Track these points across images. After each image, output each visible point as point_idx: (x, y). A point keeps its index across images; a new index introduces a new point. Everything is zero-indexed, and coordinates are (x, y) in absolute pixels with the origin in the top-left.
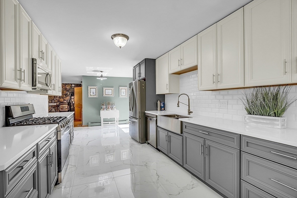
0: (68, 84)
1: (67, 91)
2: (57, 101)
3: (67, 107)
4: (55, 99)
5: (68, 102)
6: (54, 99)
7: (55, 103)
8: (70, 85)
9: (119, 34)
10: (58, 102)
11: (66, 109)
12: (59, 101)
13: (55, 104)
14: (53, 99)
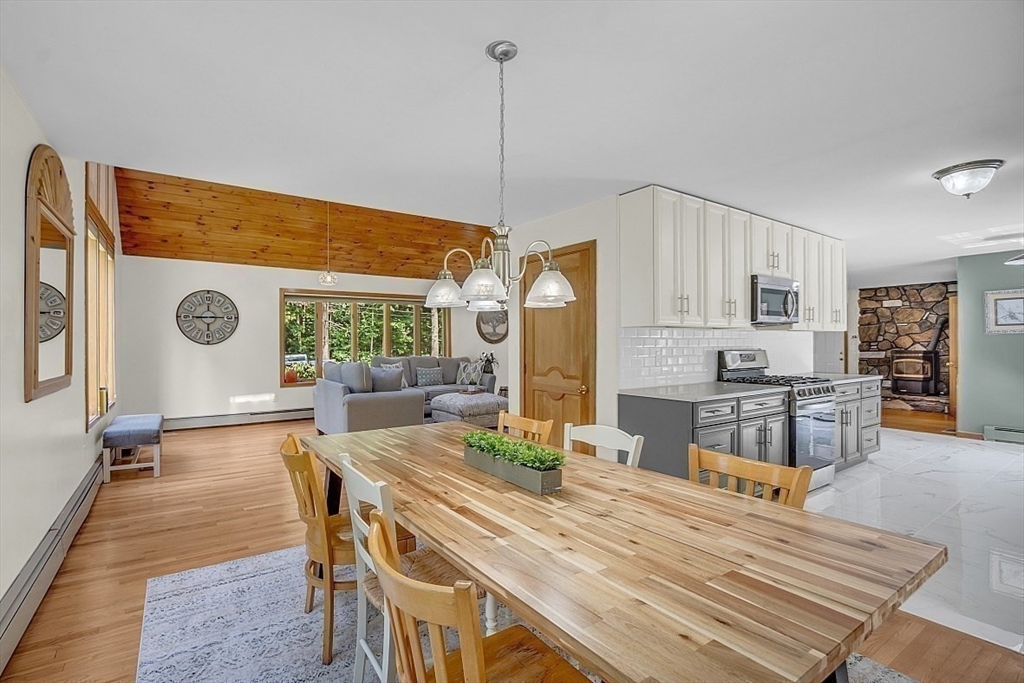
0: (932, 284)
1: (927, 310)
2: (886, 345)
3: (919, 367)
4: (881, 338)
5: (930, 348)
6: (877, 338)
7: (880, 350)
8: (941, 287)
9: (957, 166)
10: (892, 347)
11: (918, 373)
12: (893, 345)
13: (882, 355)
14: (873, 338)
